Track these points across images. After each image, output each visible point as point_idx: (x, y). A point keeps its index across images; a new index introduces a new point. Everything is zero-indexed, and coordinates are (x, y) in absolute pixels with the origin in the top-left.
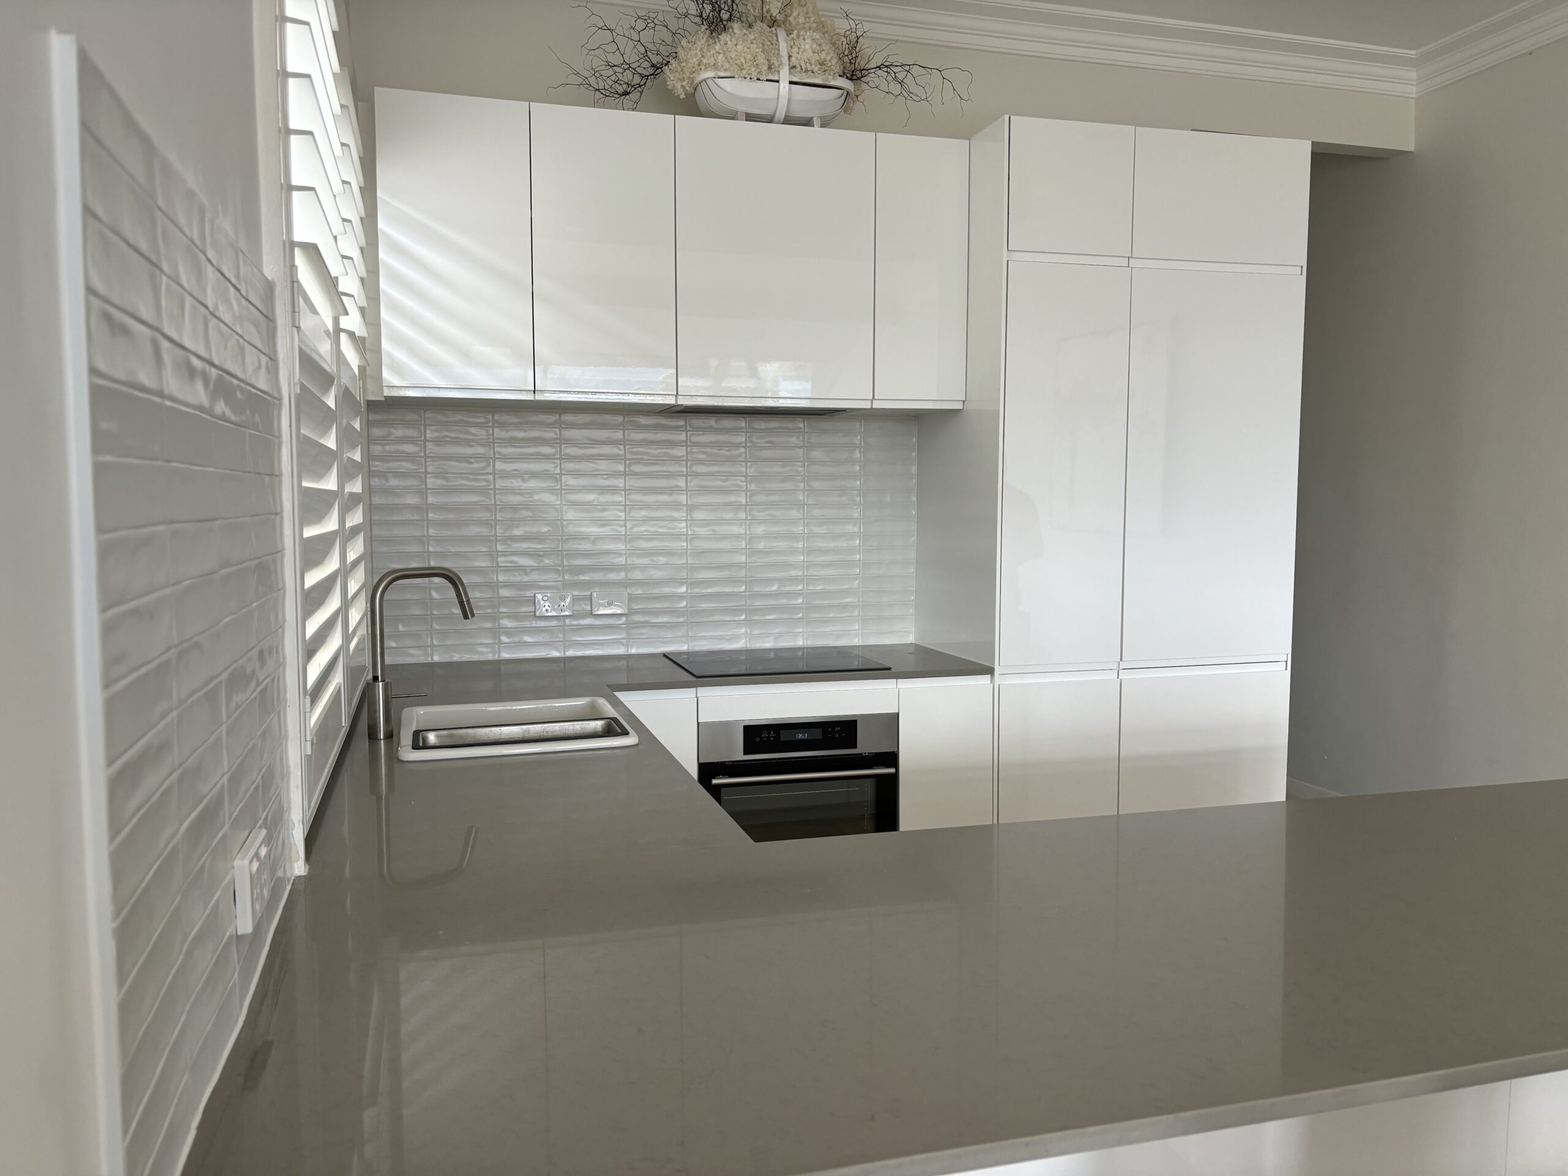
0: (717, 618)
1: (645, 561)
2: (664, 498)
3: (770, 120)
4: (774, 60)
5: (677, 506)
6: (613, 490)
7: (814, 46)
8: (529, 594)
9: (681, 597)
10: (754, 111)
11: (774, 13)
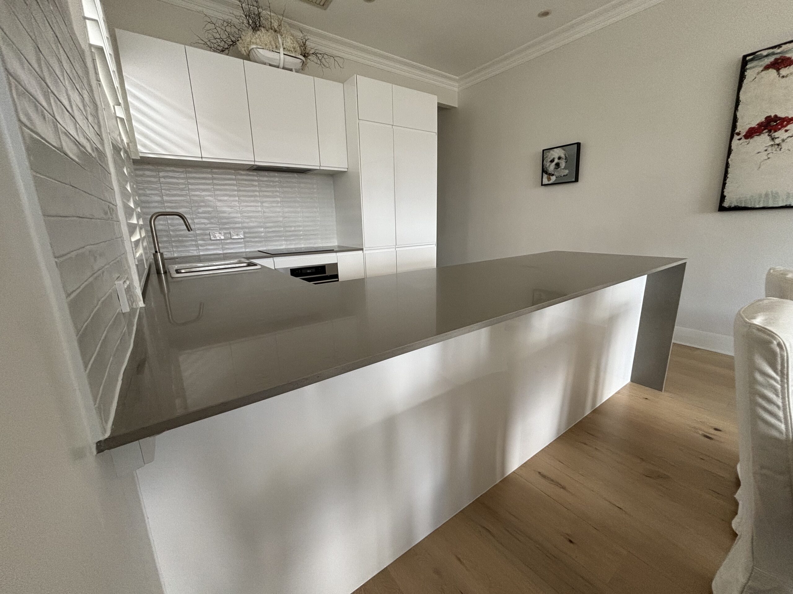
0: (275, 239)
1: (247, 220)
2: (252, 199)
3: (278, 67)
4: (277, 44)
5: (257, 201)
6: (234, 196)
7: (291, 41)
8: (208, 232)
9: (262, 232)
10: (271, 63)
11: (276, 27)
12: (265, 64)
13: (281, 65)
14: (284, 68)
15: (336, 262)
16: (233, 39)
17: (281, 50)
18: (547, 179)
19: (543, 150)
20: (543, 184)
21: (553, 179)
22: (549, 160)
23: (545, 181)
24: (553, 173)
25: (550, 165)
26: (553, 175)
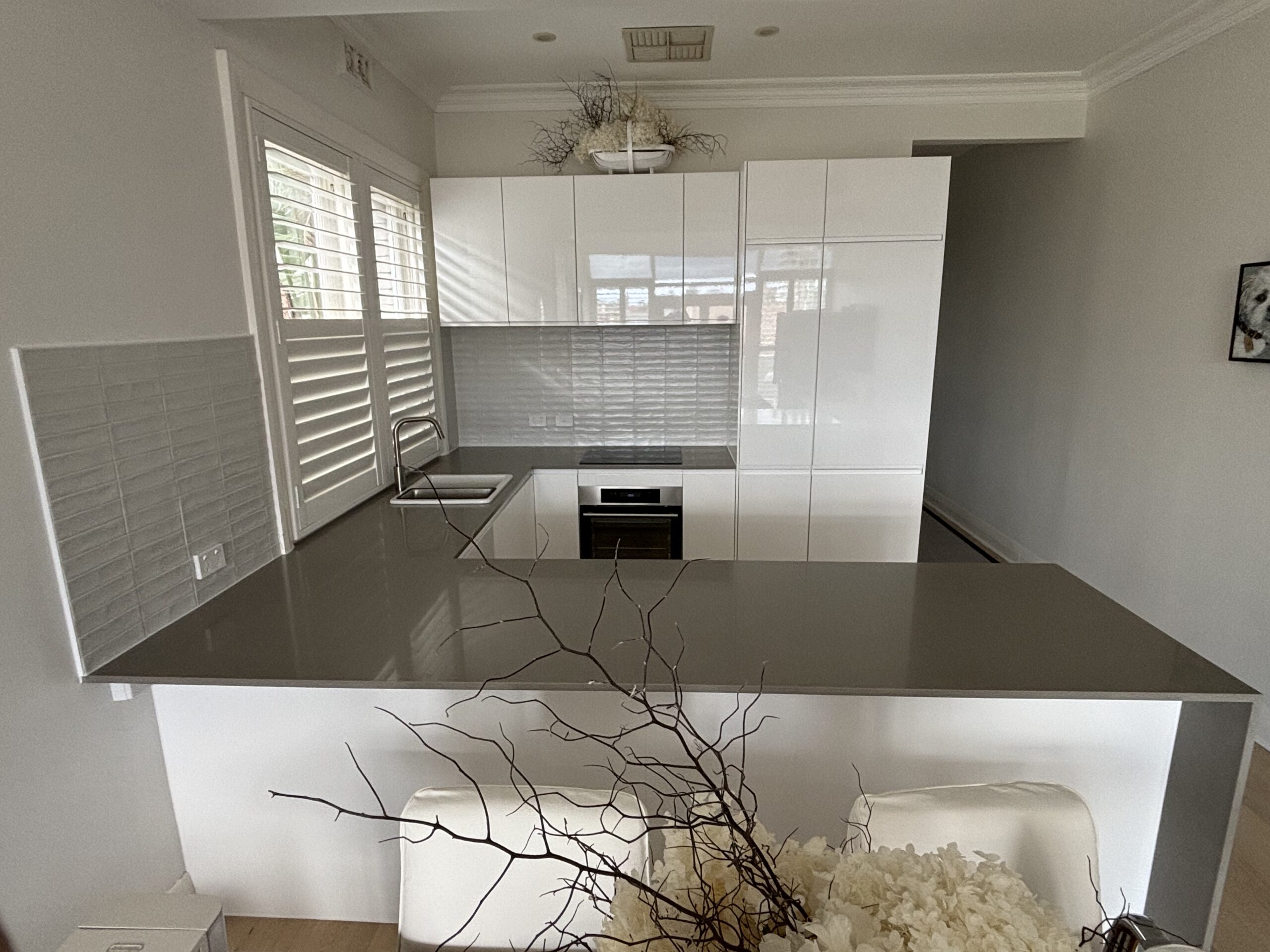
1: (580, 400)
4: (625, 139)
5: (594, 373)
8: (526, 415)
9: (598, 419)
10: (617, 168)
11: (626, 112)
12: (607, 173)
13: (631, 169)
14: (636, 172)
15: (680, 485)
16: (571, 143)
17: (630, 148)
18: (1243, 346)
19: (1243, 267)
20: (1234, 355)
21: (1259, 346)
22: (1255, 294)
23: (1240, 350)
24: (1260, 331)
25: (1254, 309)
26: (1259, 336)
